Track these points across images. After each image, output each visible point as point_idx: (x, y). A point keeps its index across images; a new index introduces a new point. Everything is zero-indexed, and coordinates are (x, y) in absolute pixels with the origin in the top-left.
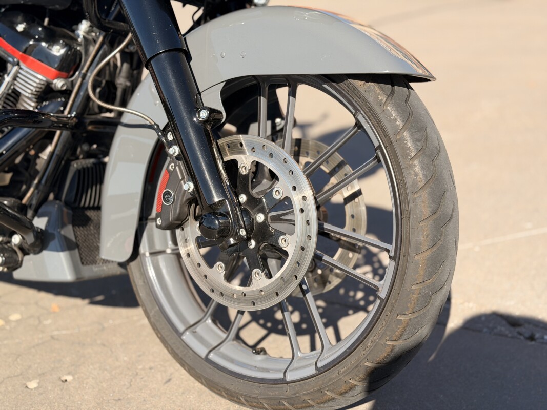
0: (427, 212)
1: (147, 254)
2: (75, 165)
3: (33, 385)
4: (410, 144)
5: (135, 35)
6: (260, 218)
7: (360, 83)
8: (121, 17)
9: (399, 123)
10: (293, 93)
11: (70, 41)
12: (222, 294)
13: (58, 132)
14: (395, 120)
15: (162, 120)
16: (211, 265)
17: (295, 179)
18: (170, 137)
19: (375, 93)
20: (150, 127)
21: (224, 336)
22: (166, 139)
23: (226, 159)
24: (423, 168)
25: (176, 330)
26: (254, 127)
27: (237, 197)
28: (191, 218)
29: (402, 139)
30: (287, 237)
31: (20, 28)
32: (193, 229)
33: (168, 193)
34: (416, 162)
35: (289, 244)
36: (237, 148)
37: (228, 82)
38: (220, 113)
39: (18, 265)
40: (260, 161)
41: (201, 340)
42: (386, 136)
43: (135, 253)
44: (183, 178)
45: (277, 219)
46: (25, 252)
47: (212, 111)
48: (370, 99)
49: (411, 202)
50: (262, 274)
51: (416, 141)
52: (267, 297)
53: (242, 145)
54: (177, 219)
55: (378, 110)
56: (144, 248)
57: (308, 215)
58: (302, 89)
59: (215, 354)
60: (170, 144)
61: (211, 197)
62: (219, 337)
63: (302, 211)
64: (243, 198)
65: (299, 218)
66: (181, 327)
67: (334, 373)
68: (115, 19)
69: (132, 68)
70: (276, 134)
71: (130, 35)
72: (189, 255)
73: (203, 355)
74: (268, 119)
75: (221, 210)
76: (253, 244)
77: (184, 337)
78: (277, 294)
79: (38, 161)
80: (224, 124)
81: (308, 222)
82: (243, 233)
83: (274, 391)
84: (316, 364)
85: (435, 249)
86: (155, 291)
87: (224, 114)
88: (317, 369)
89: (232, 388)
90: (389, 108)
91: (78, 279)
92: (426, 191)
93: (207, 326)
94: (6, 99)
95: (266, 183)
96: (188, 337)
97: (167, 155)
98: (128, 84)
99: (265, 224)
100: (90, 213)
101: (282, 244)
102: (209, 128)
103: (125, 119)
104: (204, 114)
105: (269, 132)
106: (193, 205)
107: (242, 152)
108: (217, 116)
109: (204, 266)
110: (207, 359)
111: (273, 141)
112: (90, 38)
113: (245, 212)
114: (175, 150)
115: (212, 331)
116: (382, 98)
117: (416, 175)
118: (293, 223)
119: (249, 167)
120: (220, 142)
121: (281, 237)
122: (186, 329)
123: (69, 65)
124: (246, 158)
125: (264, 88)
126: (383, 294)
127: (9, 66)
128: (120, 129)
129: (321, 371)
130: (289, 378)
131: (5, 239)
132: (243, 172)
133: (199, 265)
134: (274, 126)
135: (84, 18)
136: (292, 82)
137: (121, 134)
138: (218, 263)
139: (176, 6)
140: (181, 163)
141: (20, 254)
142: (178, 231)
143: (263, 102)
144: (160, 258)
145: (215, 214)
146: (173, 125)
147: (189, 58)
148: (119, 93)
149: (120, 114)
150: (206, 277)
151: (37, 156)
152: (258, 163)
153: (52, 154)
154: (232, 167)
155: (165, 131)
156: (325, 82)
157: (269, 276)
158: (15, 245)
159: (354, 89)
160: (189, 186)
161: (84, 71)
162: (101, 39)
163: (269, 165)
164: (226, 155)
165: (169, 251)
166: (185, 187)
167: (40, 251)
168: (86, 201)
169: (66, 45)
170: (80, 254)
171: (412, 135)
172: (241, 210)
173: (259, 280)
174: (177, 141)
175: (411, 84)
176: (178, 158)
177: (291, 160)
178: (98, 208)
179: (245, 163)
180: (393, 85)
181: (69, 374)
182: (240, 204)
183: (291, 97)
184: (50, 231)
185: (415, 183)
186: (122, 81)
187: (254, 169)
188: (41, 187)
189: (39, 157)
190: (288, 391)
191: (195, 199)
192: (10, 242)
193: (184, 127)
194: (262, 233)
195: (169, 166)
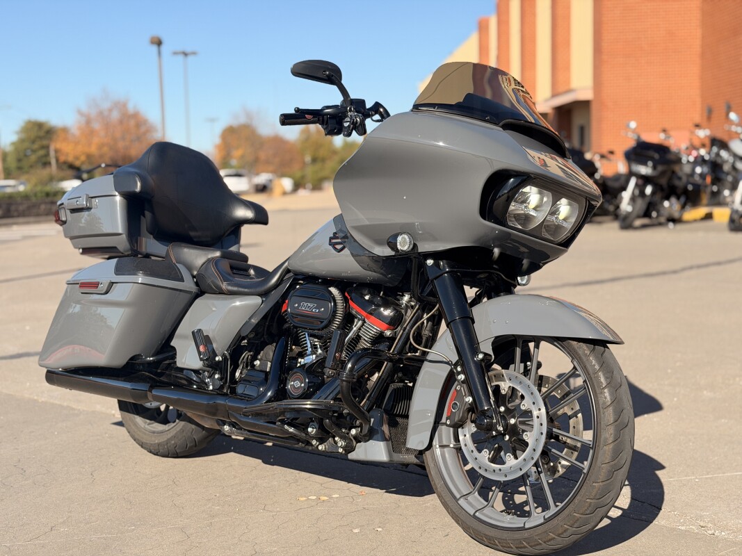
0: (612, 420)
1: (438, 446)
2: (392, 386)
3: (356, 531)
4: (602, 379)
5: (441, 305)
6: (512, 421)
7: (575, 343)
8: (433, 293)
9: (597, 367)
10: (537, 346)
11: (396, 306)
12: (486, 470)
13: (386, 363)
14: (594, 365)
15: (454, 358)
16: (480, 451)
17: (535, 398)
18: (459, 369)
19: (584, 349)
20: (447, 363)
21: (486, 503)
22: (457, 370)
23: (493, 384)
24: (610, 395)
25: (454, 497)
26: (512, 366)
27: (499, 408)
28: (469, 421)
29: (598, 377)
30: (528, 433)
31: (367, 297)
32: (470, 428)
33: (455, 404)
34: (606, 390)
35: (529, 437)
36: (500, 377)
37: (496, 337)
38: (491, 356)
39: (353, 449)
40: (516, 387)
41: (470, 504)
42: (589, 374)
43: (430, 446)
44: (465, 395)
45: (523, 423)
46: (358, 441)
47: (486, 354)
48: (580, 352)
49: (602, 413)
50: (512, 457)
51: (606, 378)
52: (515, 471)
53: (503, 376)
54: (460, 421)
55: (584, 359)
56: (436, 443)
57: (541, 420)
58: (543, 344)
59: (480, 513)
60: (459, 373)
61: (482, 406)
62: (483, 504)
63: (538, 417)
64: (502, 409)
65: (536, 422)
66: (458, 496)
67: (555, 521)
68: (428, 295)
69: (433, 325)
70: (526, 372)
71: (438, 306)
72: (466, 445)
73: (472, 514)
74: (521, 362)
75: (488, 414)
76: (507, 437)
77: (459, 502)
78: (521, 470)
79: (369, 382)
80: (492, 364)
81: (541, 424)
82: (501, 428)
83: (517, 535)
84: (544, 517)
85: (616, 442)
86: (441, 469)
87: (493, 357)
88: (545, 519)
89: (490, 534)
90: (591, 358)
91: (390, 461)
92: (611, 408)
93: (475, 497)
94: (351, 341)
95: (517, 401)
96: (462, 502)
97: (456, 380)
98: (431, 335)
99: (515, 425)
100: (400, 420)
101: (525, 437)
102: (483, 364)
103: (429, 357)
104: (481, 356)
105: (522, 370)
106: (471, 413)
107: (504, 380)
108: (489, 358)
109: (476, 453)
110: (474, 516)
111: (525, 376)
112: (409, 305)
113: (503, 417)
114: (462, 377)
115: (479, 500)
116: (588, 352)
117: (605, 398)
118: (532, 426)
119: (506, 390)
120: (489, 373)
121: (525, 433)
122: (461, 497)
123: (395, 322)
124: (505, 384)
125: (519, 343)
126: (585, 471)
127: (356, 320)
128: (426, 363)
129: (547, 520)
130: (527, 526)
131: (347, 431)
132: (503, 392)
133: (472, 451)
134: (526, 367)
135: (407, 291)
136: (537, 340)
137: (426, 367)
138: (485, 450)
139: (466, 288)
140: (465, 385)
141: (354, 442)
142: (460, 430)
143: (518, 351)
144: (446, 449)
145: (484, 416)
146: (462, 361)
147: (473, 322)
148: (424, 341)
149: (425, 353)
150: (476, 459)
151: (368, 379)
152: (513, 388)
153: (379, 378)
154: (497, 390)
155: (456, 365)
156: (556, 341)
157: (516, 458)
158: (352, 435)
159: (571, 345)
160: (469, 399)
161: (405, 326)
162: (417, 306)
163: (521, 391)
164: (493, 382)
165: (452, 446)
166: (467, 400)
167: (368, 440)
168: (398, 410)
169: (395, 309)
170: (392, 445)
171: (604, 375)
172: (501, 416)
173: (510, 461)
174: (463, 372)
175: (608, 345)
176: (463, 382)
177: (535, 389)
178: (407, 417)
179: (505, 387)
180: (594, 345)
181: (379, 527)
182: (500, 412)
183: (536, 349)
184: (376, 428)
185: (604, 403)
186: (426, 333)
187: (510, 392)
188: (371, 399)
189: (370, 380)
190: (526, 534)
191: (472, 409)
192: (348, 434)
193: (468, 363)
194: (514, 431)
195: (457, 387)
